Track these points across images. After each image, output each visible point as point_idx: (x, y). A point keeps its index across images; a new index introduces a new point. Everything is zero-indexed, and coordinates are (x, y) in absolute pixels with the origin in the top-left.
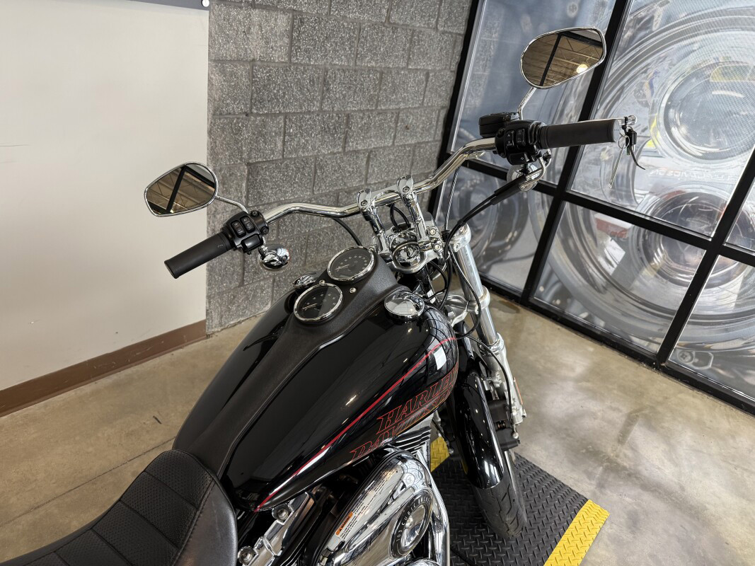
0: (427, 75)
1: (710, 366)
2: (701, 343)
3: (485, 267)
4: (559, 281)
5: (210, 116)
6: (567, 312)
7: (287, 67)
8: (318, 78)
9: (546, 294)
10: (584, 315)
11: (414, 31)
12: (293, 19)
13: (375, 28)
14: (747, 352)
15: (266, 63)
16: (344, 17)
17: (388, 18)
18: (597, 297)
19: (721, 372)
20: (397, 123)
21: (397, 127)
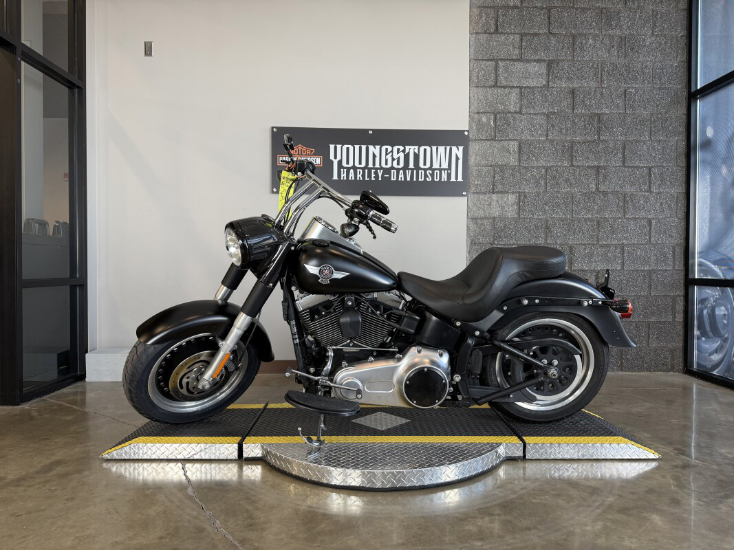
0: (650, 222)
5: (469, 244)
7: (516, 221)
8: (542, 225)
11: (625, 195)
12: (520, 196)
13: (586, 196)
15: (502, 219)
16: (558, 192)
17: (597, 189)
20: (623, 254)
21: (623, 257)
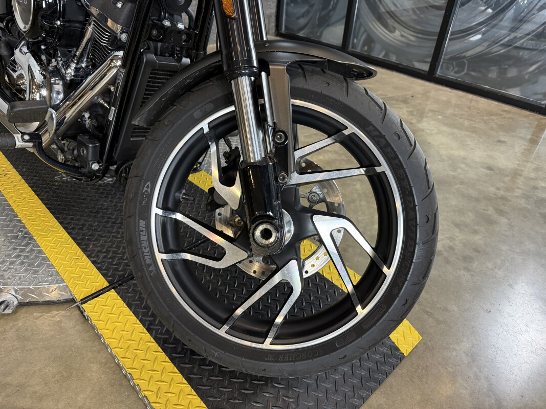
1: (465, 71)
2: (459, 54)
3: (319, 34)
4: (365, 31)
6: (372, 55)
9: (358, 44)
10: (383, 53)
14: (489, 53)
18: (390, 36)
19: (473, 73)
